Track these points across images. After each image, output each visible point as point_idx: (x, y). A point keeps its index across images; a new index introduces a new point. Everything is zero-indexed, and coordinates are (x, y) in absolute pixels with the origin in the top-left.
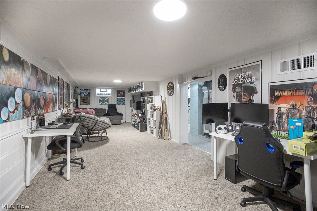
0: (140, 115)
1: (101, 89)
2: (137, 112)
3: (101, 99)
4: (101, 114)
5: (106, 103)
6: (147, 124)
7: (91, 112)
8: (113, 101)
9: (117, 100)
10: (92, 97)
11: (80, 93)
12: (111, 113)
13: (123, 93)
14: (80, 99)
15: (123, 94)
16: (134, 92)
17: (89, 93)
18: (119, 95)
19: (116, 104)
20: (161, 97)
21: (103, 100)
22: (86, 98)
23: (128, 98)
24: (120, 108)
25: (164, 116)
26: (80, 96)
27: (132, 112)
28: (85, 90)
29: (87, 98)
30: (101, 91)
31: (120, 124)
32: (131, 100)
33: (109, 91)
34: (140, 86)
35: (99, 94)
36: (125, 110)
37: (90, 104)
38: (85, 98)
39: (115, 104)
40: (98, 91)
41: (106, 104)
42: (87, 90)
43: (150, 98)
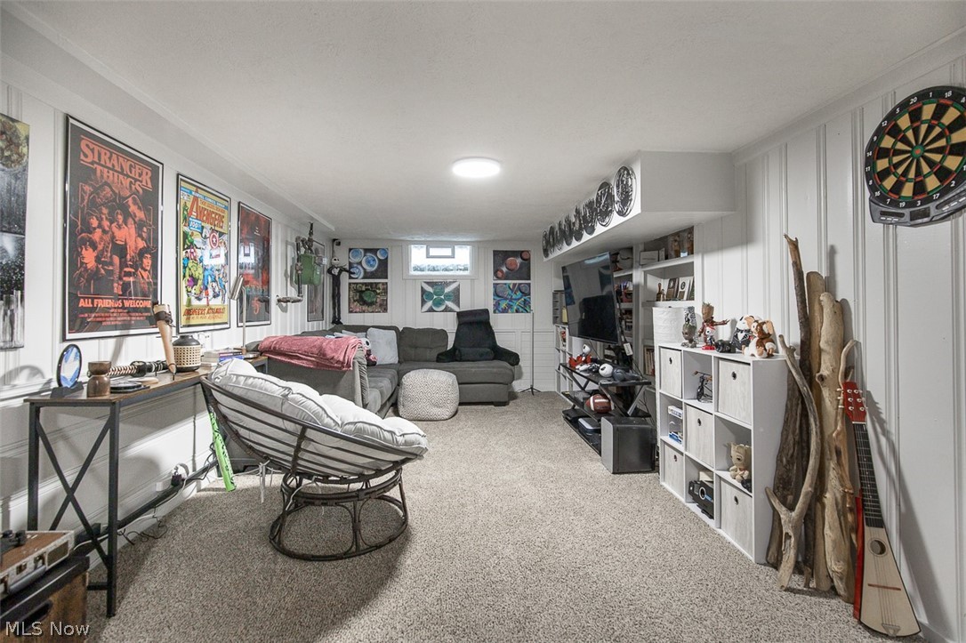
0: (607, 369)
1: (429, 245)
2: (587, 349)
3: (430, 289)
4: (428, 351)
5: (450, 304)
6: (653, 432)
7: (336, 351)
8: (478, 296)
9: (496, 294)
10: (393, 281)
11: (350, 263)
12: (465, 350)
13: (519, 261)
14: (349, 288)
15: (521, 264)
16: (569, 244)
17: (384, 264)
18: (504, 269)
19: (491, 311)
20: (794, 245)
21: (435, 292)
22: (371, 284)
23: (544, 285)
24: (509, 330)
25: (831, 400)
26: (350, 278)
27: (562, 347)
28: (366, 251)
29: (377, 284)
30: (428, 256)
31: (504, 404)
32: (556, 293)
33: (463, 256)
34: (610, 196)
35: (422, 270)
36: (528, 337)
37: (385, 310)
38: (366, 284)
39: (486, 312)
40: (418, 256)
41: (447, 310)
42: (374, 251)
43: (662, 274)
